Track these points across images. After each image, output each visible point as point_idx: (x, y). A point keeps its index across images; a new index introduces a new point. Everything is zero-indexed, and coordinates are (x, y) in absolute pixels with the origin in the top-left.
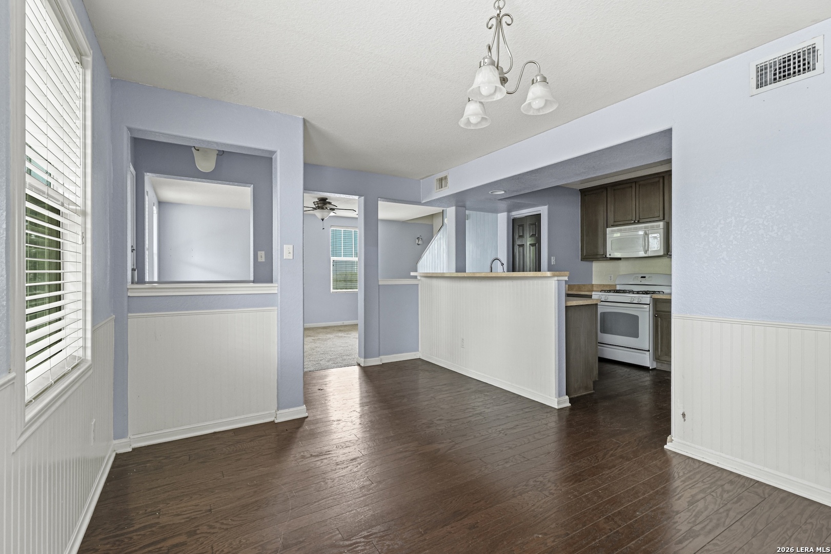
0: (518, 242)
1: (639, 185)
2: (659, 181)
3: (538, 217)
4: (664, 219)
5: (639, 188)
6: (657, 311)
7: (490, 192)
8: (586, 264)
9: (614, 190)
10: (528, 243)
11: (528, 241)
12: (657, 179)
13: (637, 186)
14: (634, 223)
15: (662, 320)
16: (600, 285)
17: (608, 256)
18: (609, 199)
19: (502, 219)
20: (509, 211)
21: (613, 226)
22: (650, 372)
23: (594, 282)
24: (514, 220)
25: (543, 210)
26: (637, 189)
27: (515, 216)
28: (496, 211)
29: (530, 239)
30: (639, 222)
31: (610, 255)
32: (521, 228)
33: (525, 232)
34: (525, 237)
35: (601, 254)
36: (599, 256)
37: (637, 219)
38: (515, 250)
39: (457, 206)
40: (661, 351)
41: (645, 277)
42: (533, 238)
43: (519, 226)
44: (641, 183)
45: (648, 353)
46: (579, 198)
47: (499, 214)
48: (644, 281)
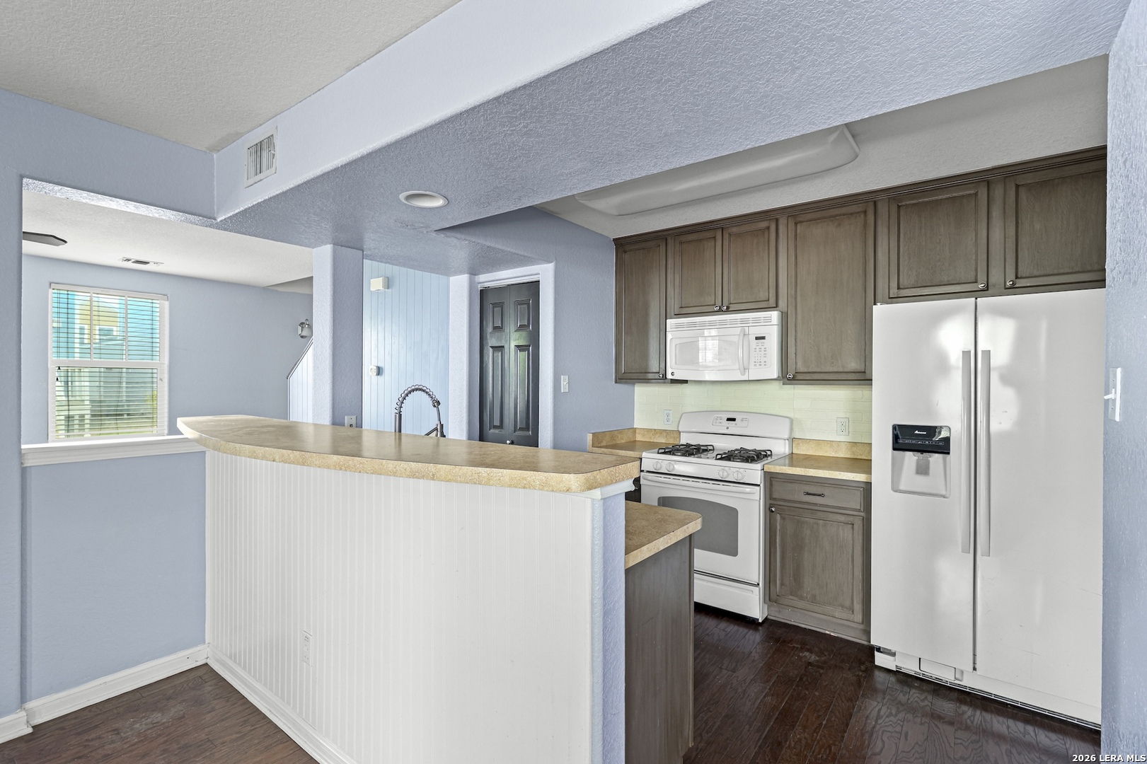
0: (492, 341)
1: (730, 235)
2: (768, 228)
3: (534, 287)
4: (777, 306)
5: (730, 241)
6: (771, 498)
7: (402, 196)
8: (623, 388)
9: (681, 243)
10: (513, 344)
11: (514, 339)
12: (763, 225)
13: (726, 236)
14: (720, 311)
15: (783, 518)
16: (649, 430)
17: (669, 376)
18: (670, 261)
19: (459, 289)
20: (473, 272)
21: (678, 315)
22: (760, 628)
23: (638, 423)
24: (483, 292)
25: (544, 273)
26: (726, 243)
27: (487, 285)
28: (444, 269)
29: (517, 334)
30: (728, 311)
31: (672, 374)
32: (498, 310)
33: (506, 319)
34: (507, 330)
35: (654, 371)
36: (650, 376)
37: (726, 303)
38: (485, 358)
39: (336, 244)
40: (782, 584)
41: (734, 420)
42: (524, 334)
43: (495, 305)
44: (734, 230)
45: (757, 589)
46: (610, 257)
47: (452, 279)
48: (733, 428)
